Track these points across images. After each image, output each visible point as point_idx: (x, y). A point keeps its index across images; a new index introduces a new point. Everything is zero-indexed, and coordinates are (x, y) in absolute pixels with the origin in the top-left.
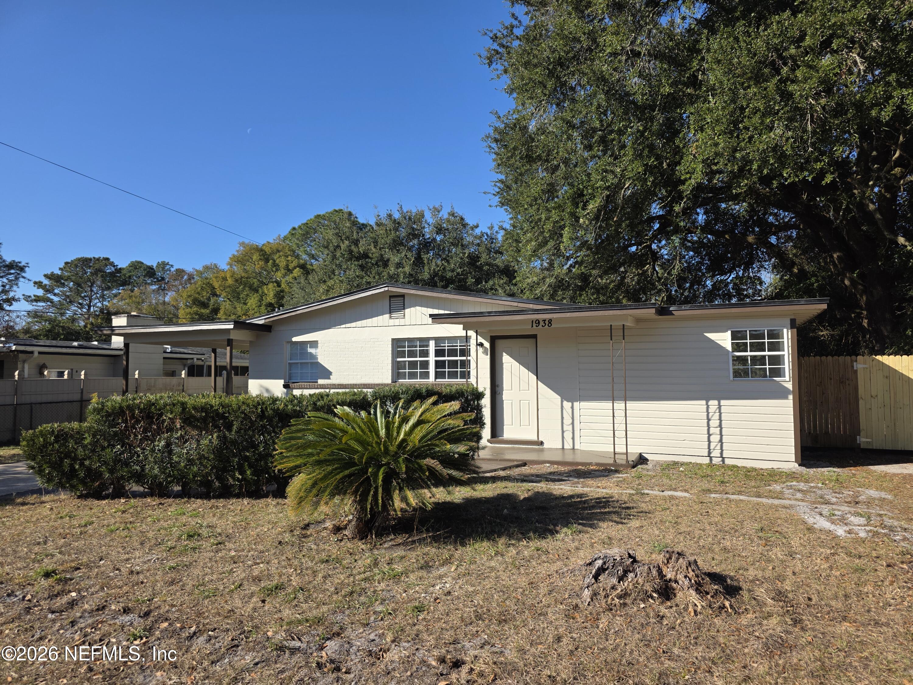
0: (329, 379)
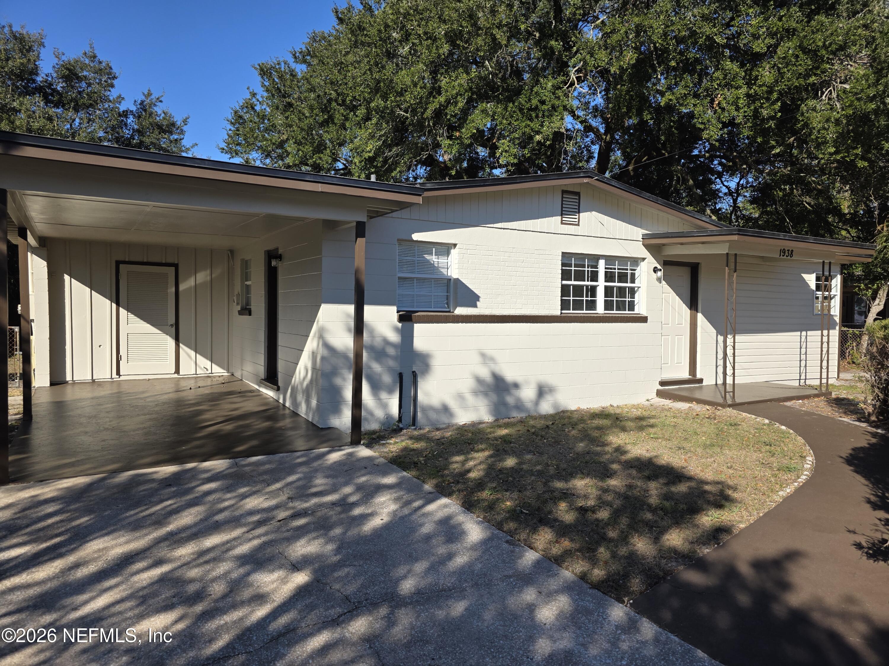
0: (475, 306)
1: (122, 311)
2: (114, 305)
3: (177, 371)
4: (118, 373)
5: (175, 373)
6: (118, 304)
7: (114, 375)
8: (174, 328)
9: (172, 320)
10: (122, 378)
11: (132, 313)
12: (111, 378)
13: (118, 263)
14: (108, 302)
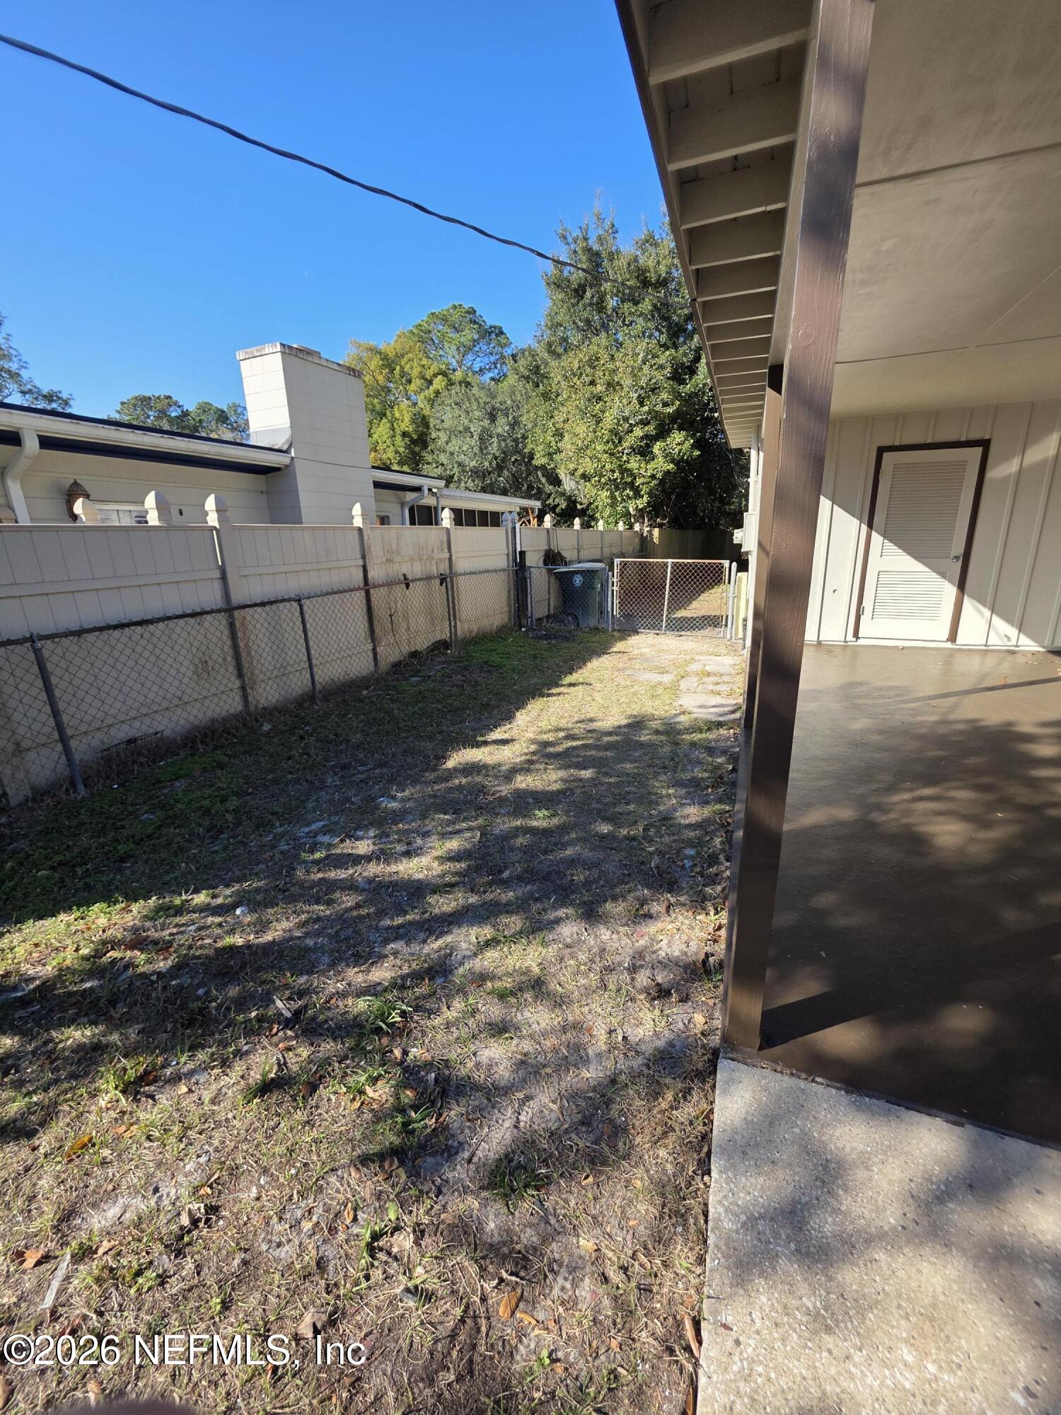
1: (876, 538)
2: (864, 528)
3: (953, 637)
4: (856, 635)
5: (948, 640)
6: (870, 526)
7: (850, 637)
8: (960, 563)
9: (959, 549)
10: (860, 642)
11: (891, 541)
12: (845, 641)
13: (881, 451)
14: (856, 522)
